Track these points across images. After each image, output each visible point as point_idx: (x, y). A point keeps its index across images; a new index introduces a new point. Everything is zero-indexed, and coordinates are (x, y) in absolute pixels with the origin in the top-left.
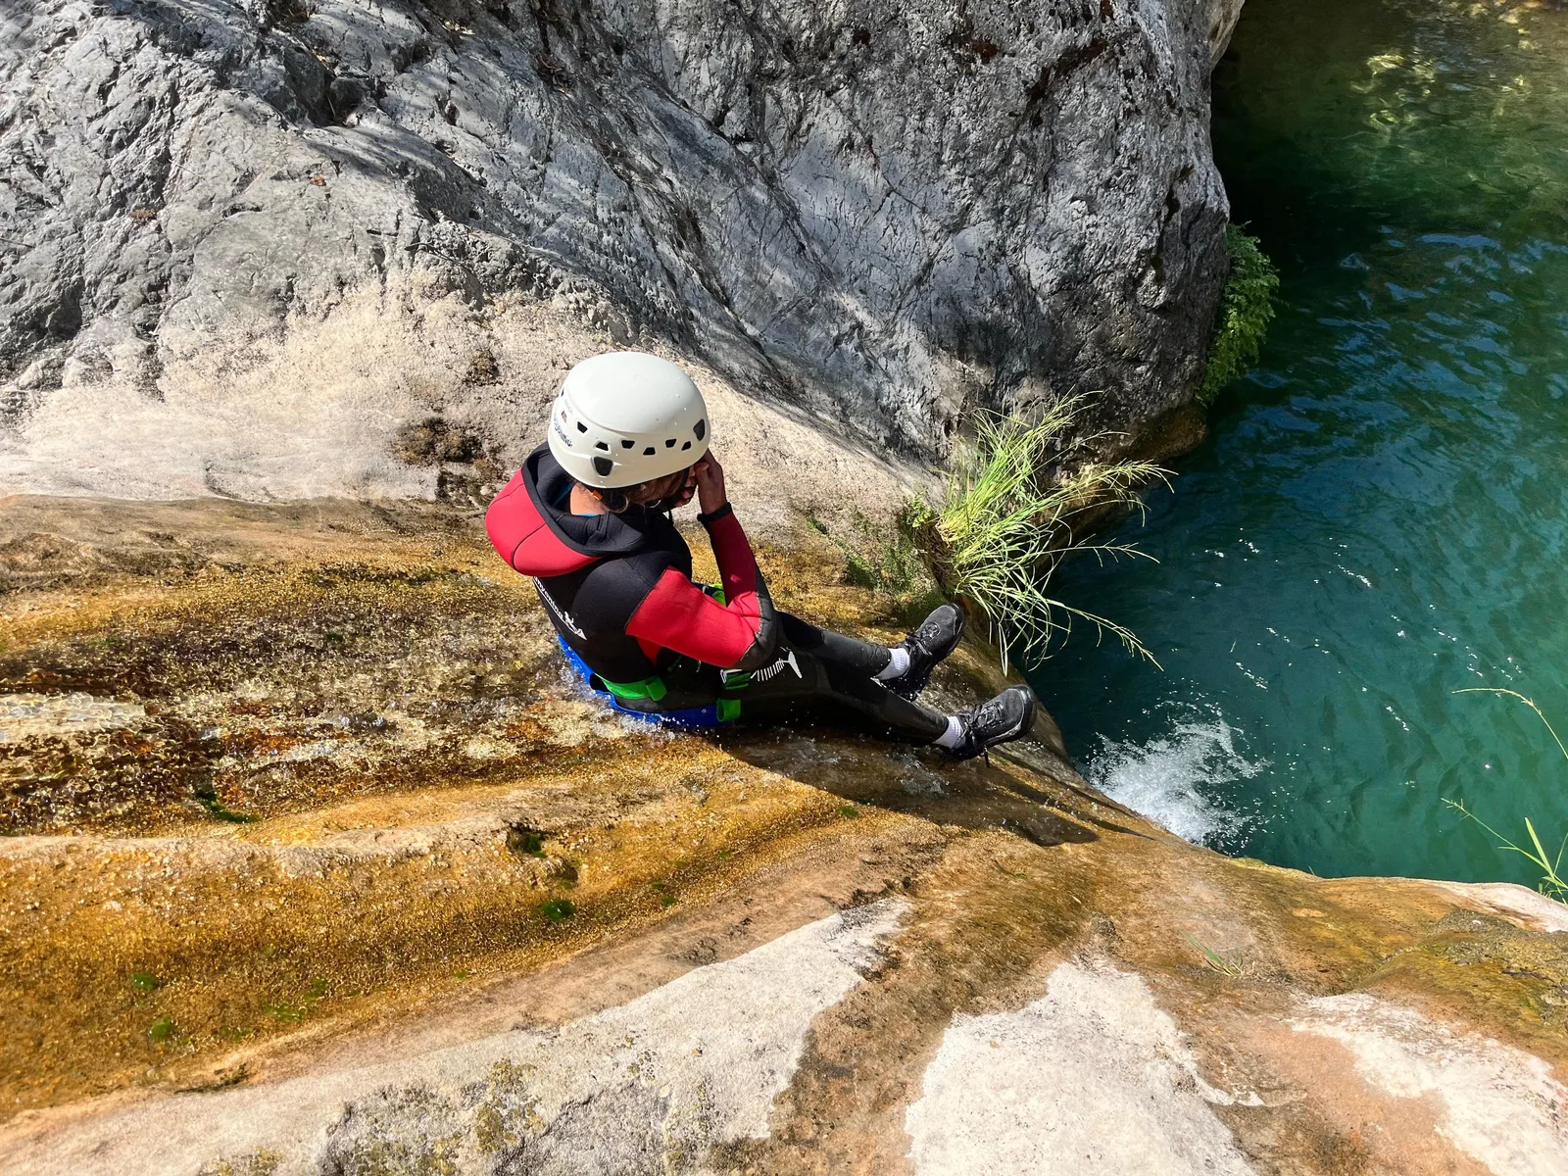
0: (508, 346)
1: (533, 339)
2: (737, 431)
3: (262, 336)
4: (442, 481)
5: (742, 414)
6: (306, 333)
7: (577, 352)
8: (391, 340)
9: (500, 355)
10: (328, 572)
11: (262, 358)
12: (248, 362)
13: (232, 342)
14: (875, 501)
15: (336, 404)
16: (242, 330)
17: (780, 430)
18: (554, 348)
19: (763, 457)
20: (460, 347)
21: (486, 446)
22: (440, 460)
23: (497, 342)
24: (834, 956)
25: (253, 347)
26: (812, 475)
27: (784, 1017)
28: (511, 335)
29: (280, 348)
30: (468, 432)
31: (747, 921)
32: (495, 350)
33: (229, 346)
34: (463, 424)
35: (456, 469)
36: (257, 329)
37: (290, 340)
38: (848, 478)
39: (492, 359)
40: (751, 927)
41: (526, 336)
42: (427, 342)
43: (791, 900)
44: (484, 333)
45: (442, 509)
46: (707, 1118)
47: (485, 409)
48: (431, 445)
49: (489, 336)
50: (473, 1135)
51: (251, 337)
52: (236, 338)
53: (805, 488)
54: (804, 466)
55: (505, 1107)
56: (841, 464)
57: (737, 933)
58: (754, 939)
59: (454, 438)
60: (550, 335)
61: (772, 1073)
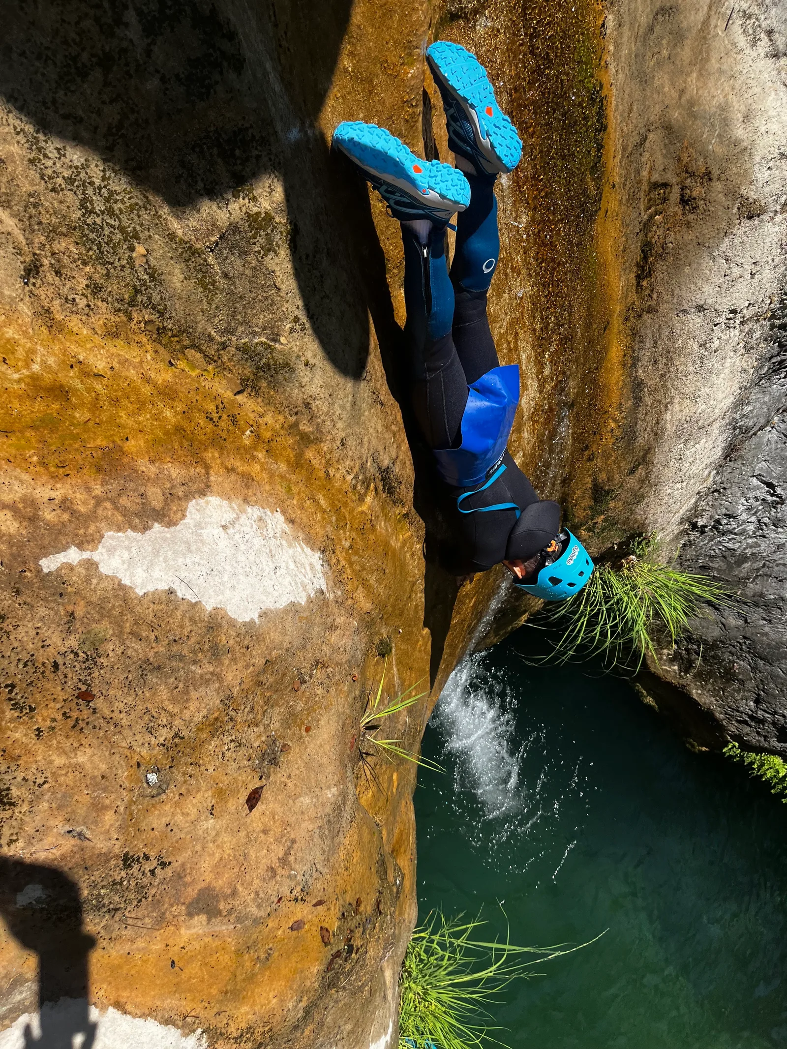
0: (768, 227)
1: (774, 246)
2: (704, 406)
3: (771, 40)
4: (665, 185)
5: (717, 411)
6: (775, 73)
7: (764, 281)
8: (771, 137)
9: (762, 221)
10: (601, 101)
11: (754, 43)
12: (751, 32)
13: (766, 19)
14: (652, 511)
15: (722, 100)
16: (775, 25)
17: (704, 440)
18: (767, 262)
19: (685, 426)
20: (767, 189)
21: (691, 217)
22: (682, 182)
23: (772, 218)
24: (364, 459)
25: (762, 35)
26: (672, 464)
27: (328, 423)
28: (777, 229)
29: (762, 55)
30: (702, 202)
31: (382, 404)
32: (765, 217)
33: (762, 17)
34: (708, 197)
35: (675, 195)
36: (776, 36)
37: (770, 62)
38: (669, 491)
39: (759, 216)
40: (379, 407)
41: (776, 240)
42: (771, 164)
43: (394, 435)
44: (778, 208)
45: (645, 187)
46: (269, 369)
47: (720, 213)
48: (692, 175)
49: (776, 211)
50: (255, 210)
51: (770, 33)
52: (768, 22)
53: (663, 459)
54: (678, 457)
55: (272, 231)
56: (679, 486)
57: (374, 396)
58: (372, 408)
59: (698, 191)
60: (777, 260)
61: (296, 414)
